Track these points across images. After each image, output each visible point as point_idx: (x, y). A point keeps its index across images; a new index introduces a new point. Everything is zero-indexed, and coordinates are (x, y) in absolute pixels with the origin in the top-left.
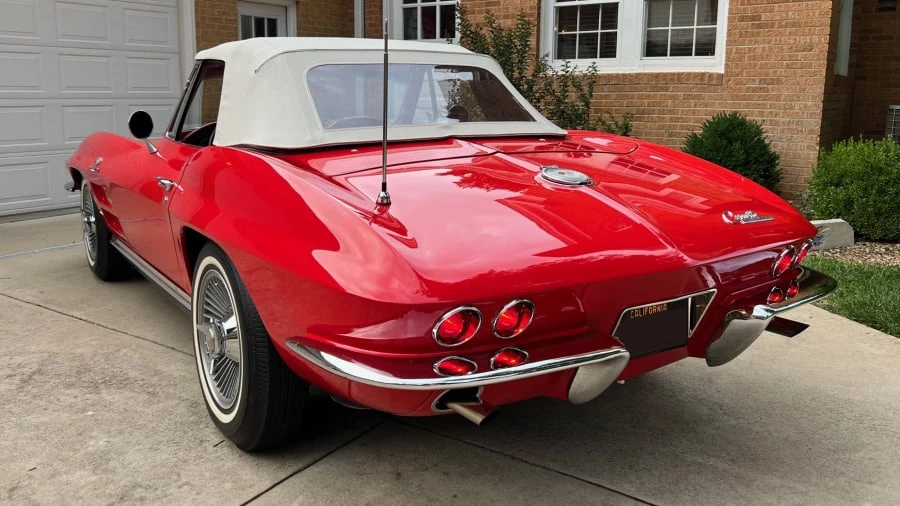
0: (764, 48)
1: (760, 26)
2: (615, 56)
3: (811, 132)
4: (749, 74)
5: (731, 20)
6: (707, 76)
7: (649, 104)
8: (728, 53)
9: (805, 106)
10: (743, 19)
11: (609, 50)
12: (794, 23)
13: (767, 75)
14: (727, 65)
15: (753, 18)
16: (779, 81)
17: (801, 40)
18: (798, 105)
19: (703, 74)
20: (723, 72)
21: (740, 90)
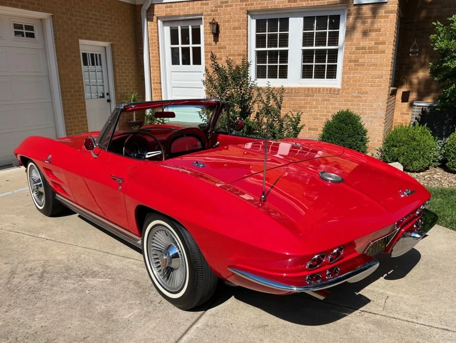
0: (360, 76)
1: (358, 65)
2: (286, 78)
3: (381, 117)
4: (353, 89)
5: (344, 61)
6: (333, 89)
7: (304, 103)
8: (343, 78)
9: (379, 105)
10: (350, 61)
11: (284, 75)
12: (374, 64)
13: (361, 89)
14: (342, 84)
15: (355, 61)
16: (367, 93)
17: (377, 73)
18: (375, 105)
19: (331, 89)
20: (340, 87)
21: (348, 97)
